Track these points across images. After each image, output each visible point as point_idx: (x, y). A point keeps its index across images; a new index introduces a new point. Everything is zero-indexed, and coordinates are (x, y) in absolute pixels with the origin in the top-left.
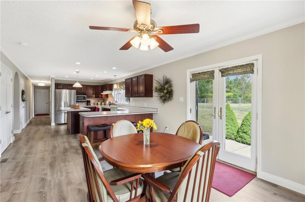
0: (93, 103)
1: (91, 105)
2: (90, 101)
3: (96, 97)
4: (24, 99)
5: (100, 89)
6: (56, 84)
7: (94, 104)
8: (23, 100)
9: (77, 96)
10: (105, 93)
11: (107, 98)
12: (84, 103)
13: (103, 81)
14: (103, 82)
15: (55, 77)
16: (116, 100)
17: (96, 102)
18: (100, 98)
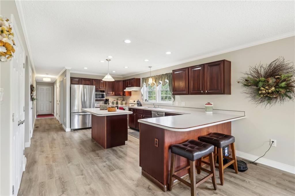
0: (111, 101)
1: (110, 105)
2: (108, 99)
3: (115, 95)
4: (33, 97)
5: (121, 84)
6: (71, 77)
7: (113, 103)
8: (32, 99)
9: (96, 94)
10: (127, 90)
11: (130, 96)
12: (102, 102)
13: (122, 75)
14: (122, 77)
15: (70, 68)
16: (145, 99)
17: (115, 101)
18: (121, 95)
